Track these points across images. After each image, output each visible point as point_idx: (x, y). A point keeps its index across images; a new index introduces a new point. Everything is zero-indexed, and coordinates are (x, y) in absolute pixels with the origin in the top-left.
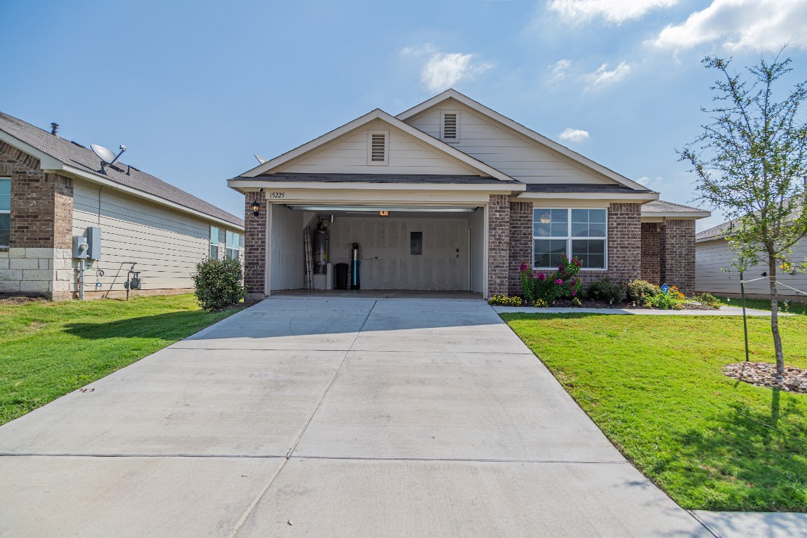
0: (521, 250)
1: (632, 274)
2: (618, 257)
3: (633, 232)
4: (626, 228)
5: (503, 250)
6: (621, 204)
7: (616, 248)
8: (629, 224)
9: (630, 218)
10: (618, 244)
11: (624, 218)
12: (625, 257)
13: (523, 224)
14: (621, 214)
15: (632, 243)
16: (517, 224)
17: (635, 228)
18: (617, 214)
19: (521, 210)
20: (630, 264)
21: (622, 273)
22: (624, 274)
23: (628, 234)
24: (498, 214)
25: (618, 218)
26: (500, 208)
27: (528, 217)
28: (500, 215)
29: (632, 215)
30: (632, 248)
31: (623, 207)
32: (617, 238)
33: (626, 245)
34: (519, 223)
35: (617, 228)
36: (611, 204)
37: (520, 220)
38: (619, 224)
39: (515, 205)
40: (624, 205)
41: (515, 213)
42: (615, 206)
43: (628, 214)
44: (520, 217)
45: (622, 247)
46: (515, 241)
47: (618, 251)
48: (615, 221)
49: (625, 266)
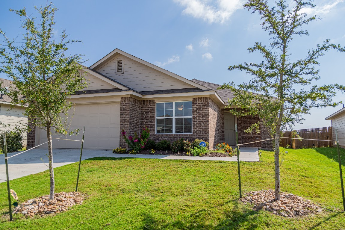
0: (149, 124)
1: (204, 136)
2: (197, 127)
3: (205, 112)
4: (201, 111)
5: (126, 124)
6: (198, 98)
7: (196, 122)
8: (203, 109)
9: (203, 105)
10: (197, 120)
11: (200, 105)
12: (200, 127)
13: (150, 111)
14: (198, 104)
15: (205, 119)
16: (147, 111)
17: (206, 110)
18: (196, 104)
19: (149, 104)
20: (203, 130)
21: (199, 136)
22: (200, 136)
23: (202, 114)
24: (124, 107)
25: (197, 106)
26: (125, 103)
27: (152, 107)
28: (125, 107)
29: (204, 103)
30: (204, 121)
31: (199, 100)
32: (196, 116)
33: (201, 120)
34: (148, 110)
35: (196, 111)
36: (193, 98)
37: (149, 109)
38: (197, 109)
39: (146, 102)
40: (200, 98)
41: (147, 106)
42: (195, 99)
43: (202, 103)
44: (149, 108)
45: (199, 121)
46: (146, 120)
47: (197, 123)
48: (195, 107)
49: (201, 132)
